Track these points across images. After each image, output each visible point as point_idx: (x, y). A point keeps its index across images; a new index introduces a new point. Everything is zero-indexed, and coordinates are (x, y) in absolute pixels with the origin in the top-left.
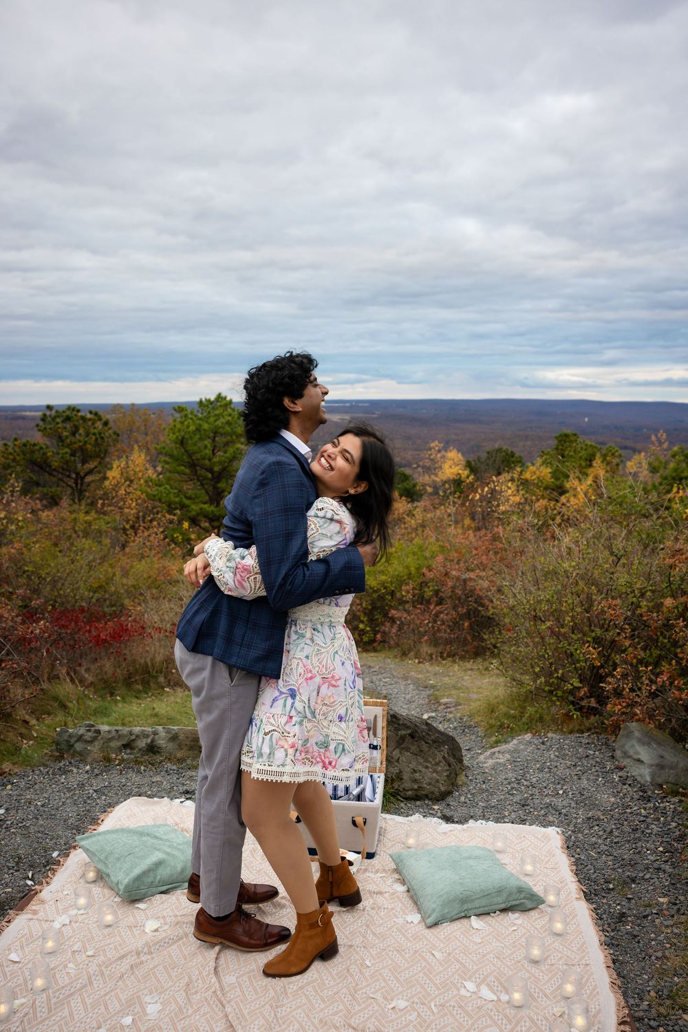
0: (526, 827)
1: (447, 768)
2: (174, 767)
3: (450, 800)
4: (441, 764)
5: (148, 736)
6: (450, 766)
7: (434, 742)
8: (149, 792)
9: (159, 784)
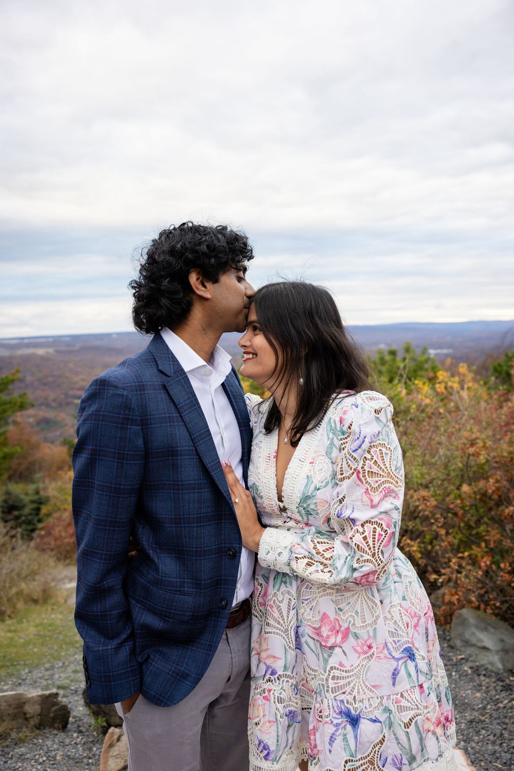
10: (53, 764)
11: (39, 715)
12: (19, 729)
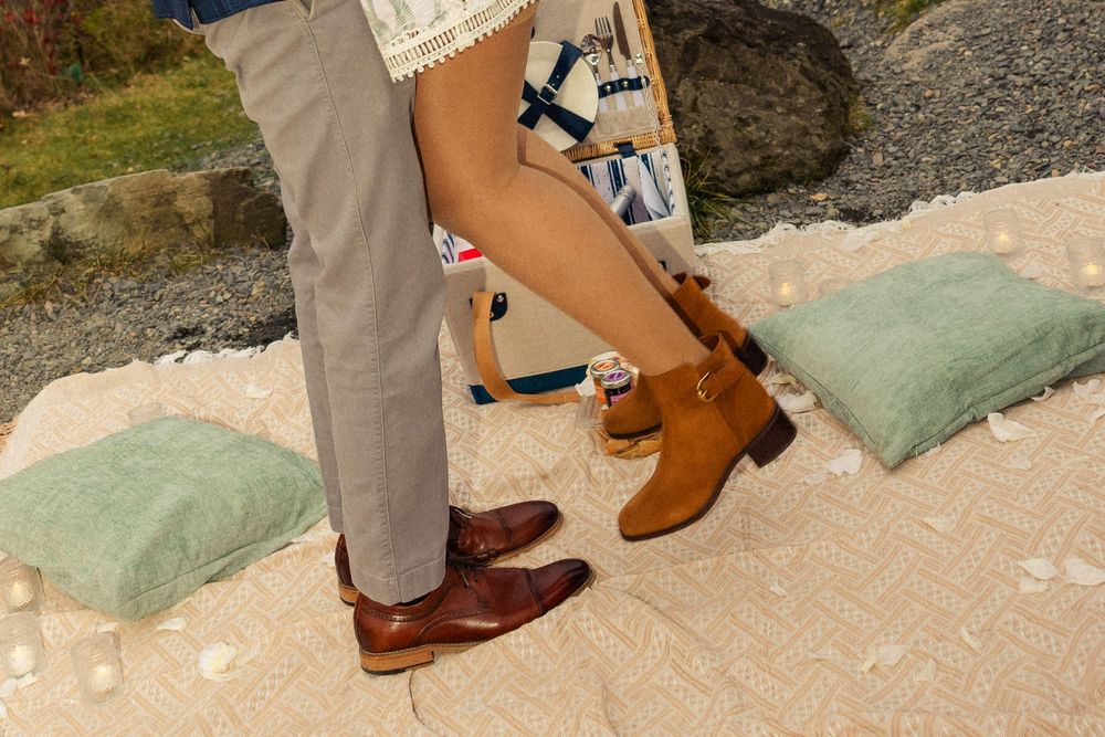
0: (1054, 182)
1: (818, 94)
2: (130, 283)
3: (847, 170)
4: (802, 88)
5: (41, 223)
6: (823, 88)
7: (769, 39)
8: (88, 361)
9: (105, 335)
10: (245, 304)
11: (210, 217)
12: (174, 249)
